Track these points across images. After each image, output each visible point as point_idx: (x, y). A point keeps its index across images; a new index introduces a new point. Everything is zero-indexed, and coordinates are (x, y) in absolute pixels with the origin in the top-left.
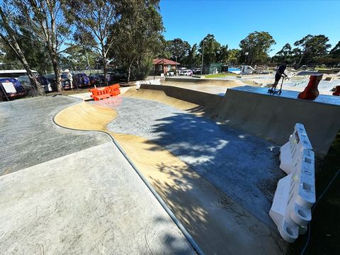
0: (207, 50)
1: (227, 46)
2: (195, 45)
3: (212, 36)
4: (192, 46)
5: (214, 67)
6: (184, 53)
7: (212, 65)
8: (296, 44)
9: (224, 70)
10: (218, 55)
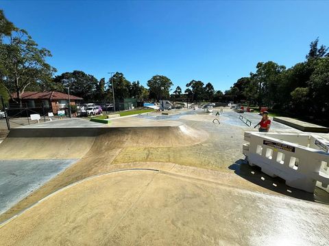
0: (118, 85)
1: (138, 82)
2: (103, 80)
3: (121, 74)
4: (99, 80)
5: (129, 103)
6: (90, 88)
7: (126, 100)
8: (187, 85)
9: (139, 105)
10: (130, 91)
